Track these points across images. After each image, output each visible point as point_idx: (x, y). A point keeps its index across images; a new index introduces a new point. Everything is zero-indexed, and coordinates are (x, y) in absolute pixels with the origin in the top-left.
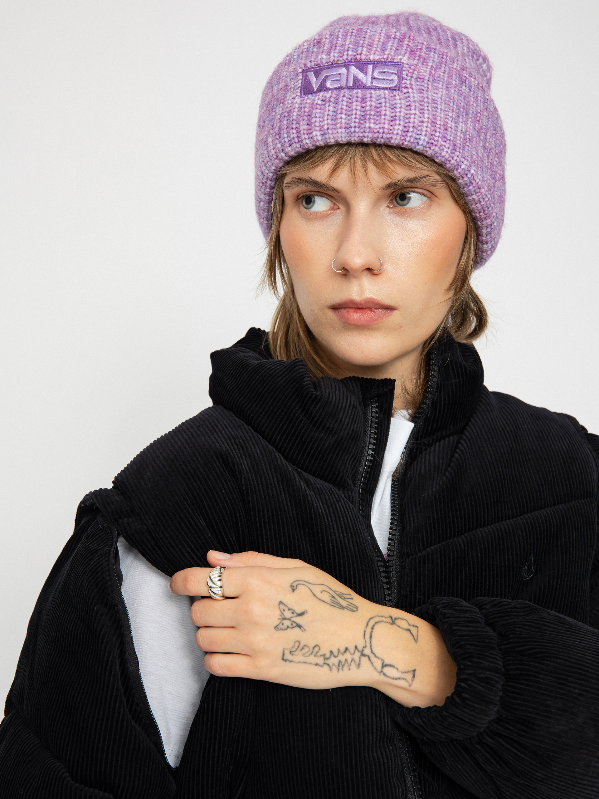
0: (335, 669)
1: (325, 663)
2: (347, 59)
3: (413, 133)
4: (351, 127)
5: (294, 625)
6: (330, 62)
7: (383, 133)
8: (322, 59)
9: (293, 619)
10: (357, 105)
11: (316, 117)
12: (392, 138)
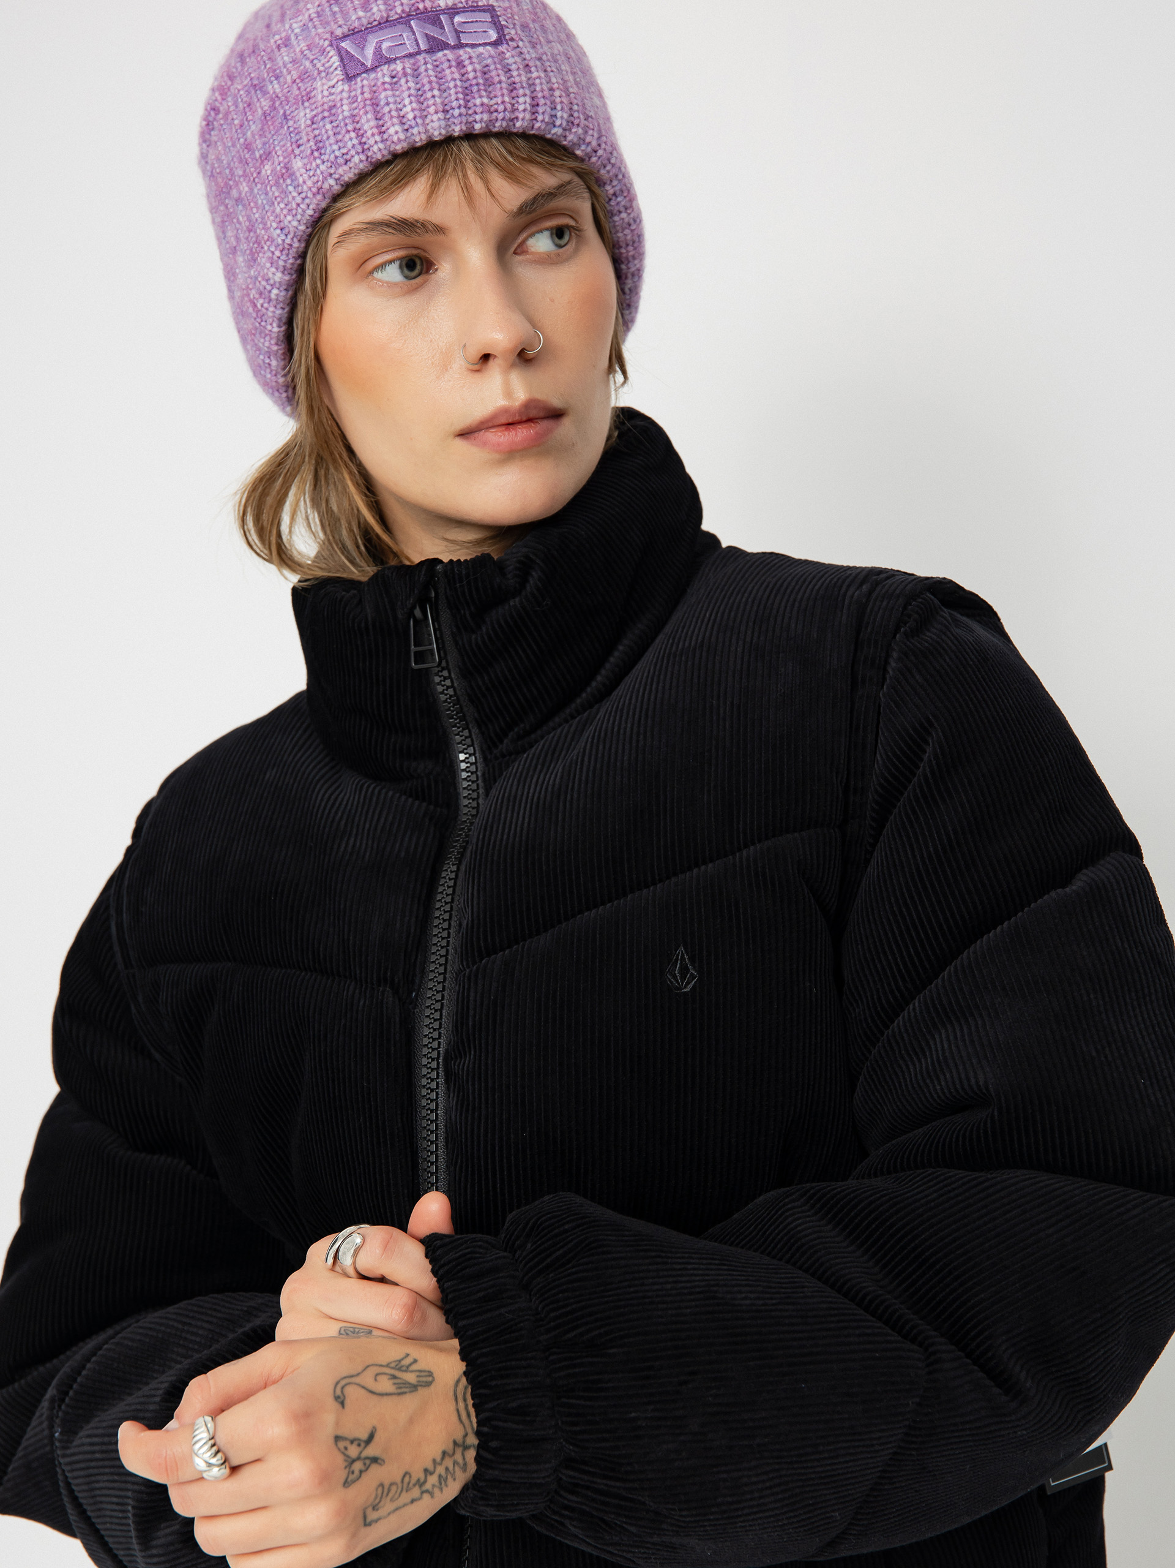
0: (436, 1491)
1: (422, 1493)
2: (403, 11)
3: (547, 107)
4: (453, 109)
5: (368, 1462)
6: (375, 20)
7: (505, 110)
8: (359, 18)
9: (363, 1455)
10: (452, 73)
11: (388, 104)
12: (517, 118)
